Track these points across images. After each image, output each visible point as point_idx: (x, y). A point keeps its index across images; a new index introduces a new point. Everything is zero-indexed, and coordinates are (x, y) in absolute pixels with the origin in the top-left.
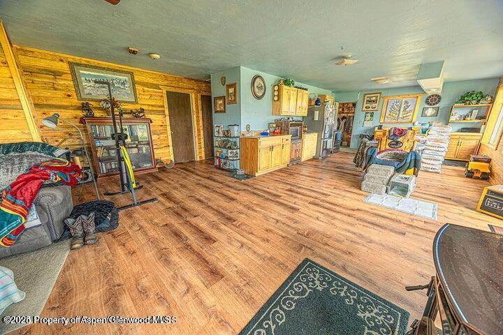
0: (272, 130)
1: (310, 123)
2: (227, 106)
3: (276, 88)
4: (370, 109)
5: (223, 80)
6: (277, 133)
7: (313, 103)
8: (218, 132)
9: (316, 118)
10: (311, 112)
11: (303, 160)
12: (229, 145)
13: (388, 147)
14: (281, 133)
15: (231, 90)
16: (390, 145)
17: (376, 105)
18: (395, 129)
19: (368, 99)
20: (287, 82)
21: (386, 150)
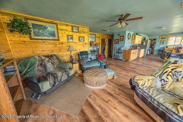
0: (131, 48)
1: (142, 46)
2: (119, 42)
3: (134, 36)
4: (162, 41)
5: (119, 35)
6: (133, 49)
7: (143, 40)
8: (116, 49)
9: (144, 44)
10: (142, 43)
11: (140, 57)
12: (119, 53)
13: (175, 53)
14: (134, 49)
15: (122, 37)
16: (176, 52)
17: (165, 39)
18: (178, 47)
19: (162, 37)
20: (137, 34)
21: (174, 53)
